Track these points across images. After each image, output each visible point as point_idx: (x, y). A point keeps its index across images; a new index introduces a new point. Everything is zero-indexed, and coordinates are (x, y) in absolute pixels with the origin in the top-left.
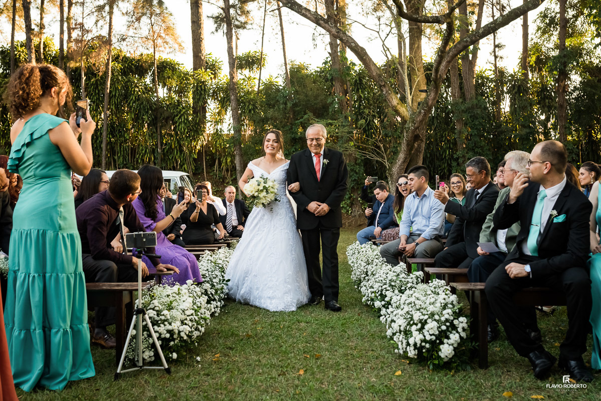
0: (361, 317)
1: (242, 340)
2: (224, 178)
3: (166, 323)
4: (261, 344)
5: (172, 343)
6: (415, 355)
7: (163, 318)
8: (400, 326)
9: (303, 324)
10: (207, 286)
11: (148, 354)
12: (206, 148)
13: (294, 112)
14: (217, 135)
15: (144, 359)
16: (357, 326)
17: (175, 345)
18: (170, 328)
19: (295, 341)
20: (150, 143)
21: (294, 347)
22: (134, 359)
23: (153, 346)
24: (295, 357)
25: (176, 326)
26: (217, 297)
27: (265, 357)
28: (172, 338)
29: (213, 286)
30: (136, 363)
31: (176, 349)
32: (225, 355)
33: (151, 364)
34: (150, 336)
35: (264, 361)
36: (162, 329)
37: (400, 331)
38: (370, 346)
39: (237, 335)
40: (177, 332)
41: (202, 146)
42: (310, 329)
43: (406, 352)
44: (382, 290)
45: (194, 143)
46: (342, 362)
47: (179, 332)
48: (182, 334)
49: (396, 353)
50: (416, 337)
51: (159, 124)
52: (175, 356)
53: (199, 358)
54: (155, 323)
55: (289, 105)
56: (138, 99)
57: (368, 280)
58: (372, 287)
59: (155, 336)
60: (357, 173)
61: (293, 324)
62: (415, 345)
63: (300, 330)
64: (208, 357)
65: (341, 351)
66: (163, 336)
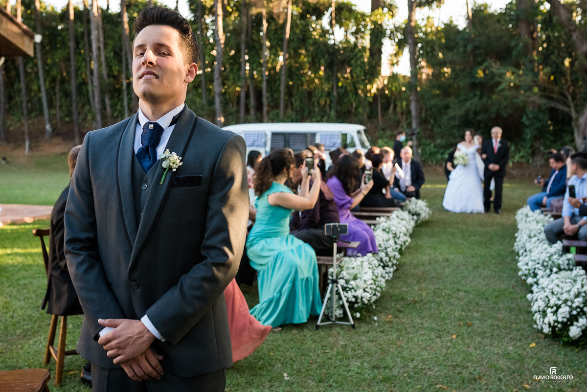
0: (515, 291)
1: (409, 304)
2: (398, 123)
3: (352, 290)
4: (424, 309)
5: (356, 306)
6: (549, 332)
7: (350, 286)
8: (539, 307)
9: (461, 293)
10: (382, 255)
11: (338, 313)
12: (381, 91)
13: (475, 56)
14: (394, 77)
15: (336, 316)
16: (509, 299)
17: (358, 307)
18: (355, 294)
19: (453, 308)
20: (326, 87)
21: (451, 314)
22: (328, 315)
23: (343, 306)
24: (451, 323)
25: (359, 293)
26: (390, 264)
27: (427, 321)
28: (356, 302)
29: (387, 254)
30: (330, 318)
31: (359, 310)
32: (396, 317)
33: (340, 319)
34: (340, 298)
35: (426, 325)
36: (350, 295)
37: (539, 311)
38: (515, 319)
39: (406, 299)
40: (360, 297)
41: (378, 89)
42: (467, 299)
43: (542, 328)
44: (535, 269)
45: (369, 87)
46: (488, 331)
47: (362, 298)
48: (364, 299)
49: (535, 328)
50: (551, 318)
51: (335, 68)
52: (358, 315)
53: (375, 318)
54: (344, 289)
55: (469, 48)
56: (316, 42)
57: (526, 256)
58: (527, 264)
59: (344, 299)
60: (540, 120)
61: (453, 292)
62: (549, 324)
63: (458, 299)
64: (383, 317)
65: (489, 321)
66: (350, 300)
